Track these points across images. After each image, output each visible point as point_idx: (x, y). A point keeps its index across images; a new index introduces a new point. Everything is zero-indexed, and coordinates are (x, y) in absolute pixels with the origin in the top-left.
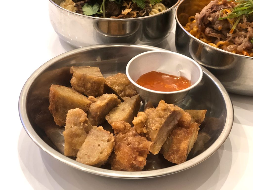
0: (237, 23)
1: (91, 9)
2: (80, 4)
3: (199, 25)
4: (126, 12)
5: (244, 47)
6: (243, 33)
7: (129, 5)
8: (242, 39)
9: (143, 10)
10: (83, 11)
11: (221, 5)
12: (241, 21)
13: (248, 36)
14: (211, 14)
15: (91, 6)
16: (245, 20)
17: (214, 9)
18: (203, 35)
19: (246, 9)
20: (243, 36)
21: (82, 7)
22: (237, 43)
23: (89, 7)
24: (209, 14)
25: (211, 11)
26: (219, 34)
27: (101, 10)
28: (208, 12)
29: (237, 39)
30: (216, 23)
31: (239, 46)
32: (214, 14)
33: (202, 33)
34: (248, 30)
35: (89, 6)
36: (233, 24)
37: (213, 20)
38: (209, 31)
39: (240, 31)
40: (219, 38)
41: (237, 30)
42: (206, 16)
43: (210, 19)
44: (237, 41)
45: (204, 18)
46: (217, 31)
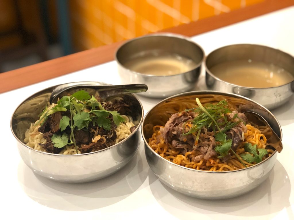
0: (199, 134)
1: (61, 139)
2: (49, 136)
3: (166, 139)
4: (96, 141)
5: (209, 156)
6: (206, 142)
7: (97, 131)
8: (206, 148)
9: (110, 132)
10: (53, 143)
11: (181, 116)
12: (203, 131)
13: (211, 145)
14: (174, 127)
15: (59, 136)
16: (205, 130)
17: (176, 123)
18: (171, 146)
19: (205, 121)
20: (207, 145)
21: (51, 139)
22: (203, 153)
23: (58, 138)
24: (173, 128)
25: (174, 125)
26: (185, 145)
27: (71, 141)
28: (171, 126)
29: (202, 149)
30: (180, 136)
31: (205, 155)
32: (177, 127)
33: (169, 144)
34: (210, 139)
35: (58, 136)
36: (196, 136)
37: (177, 133)
38: (176, 144)
39: (203, 141)
40: (186, 149)
41: (201, 140)
42: (171, 131)
43: (175, 133)
44: (202, 151)
45: (168, 133)
46: (183, 143)
